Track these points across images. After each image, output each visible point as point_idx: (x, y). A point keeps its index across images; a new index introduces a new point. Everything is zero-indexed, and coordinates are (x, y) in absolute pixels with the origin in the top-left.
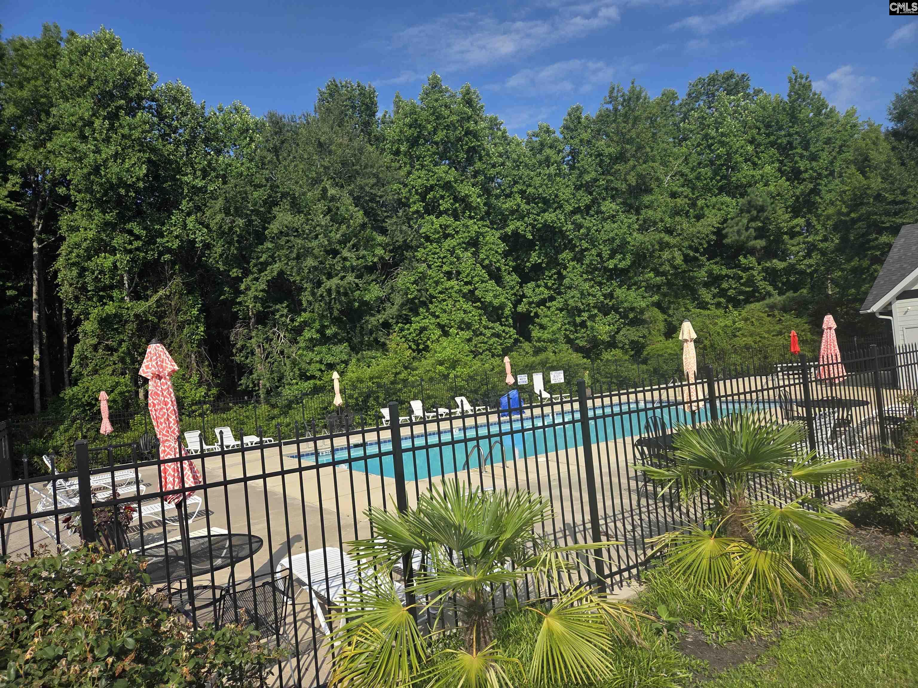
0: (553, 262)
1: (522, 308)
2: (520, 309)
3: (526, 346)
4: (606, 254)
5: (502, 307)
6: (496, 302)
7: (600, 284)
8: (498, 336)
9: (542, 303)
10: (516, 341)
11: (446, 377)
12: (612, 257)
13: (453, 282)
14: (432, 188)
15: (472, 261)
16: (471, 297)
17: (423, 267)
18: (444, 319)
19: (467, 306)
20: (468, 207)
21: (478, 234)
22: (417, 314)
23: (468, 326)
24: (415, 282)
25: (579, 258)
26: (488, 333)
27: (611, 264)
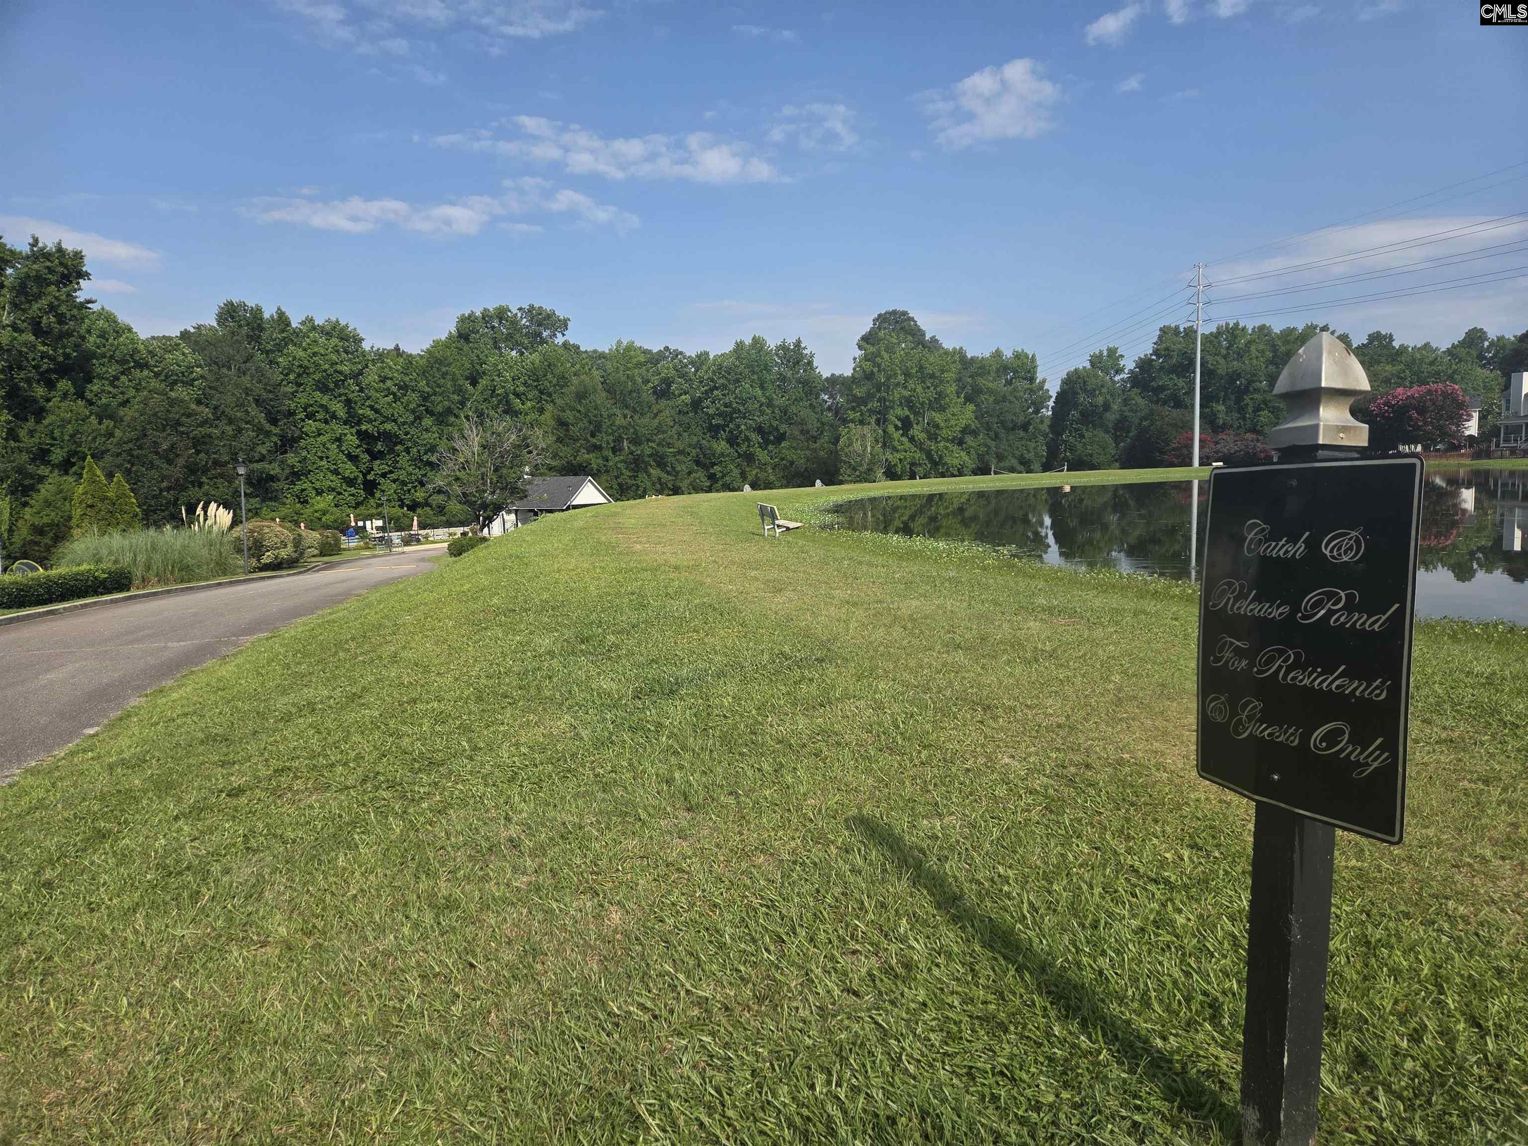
0: (391, 451)
1: (370, 477)
2: (369, 477)
3: (372, 501)
4: (422, 452)
5: (356, 478)
6: (352, 476)
7: (420, 468)
8: (353, 495)
9: (384, 475)
10: (366, 498)
11: (320, 519)
12: (426, 453)
13: (324, 463)
14: (311, 405)
15: (337, 451)
16: (336, 472)
17: (304, 453)
18: (318, 485)
19: (334, 478)
20: (334, 416)
21: (341, 435)
22: (300, 480)
23: (333, 490)
24: (300, 462)
25: (407, 450)
26: (346, 494)
27: (425, 458)
